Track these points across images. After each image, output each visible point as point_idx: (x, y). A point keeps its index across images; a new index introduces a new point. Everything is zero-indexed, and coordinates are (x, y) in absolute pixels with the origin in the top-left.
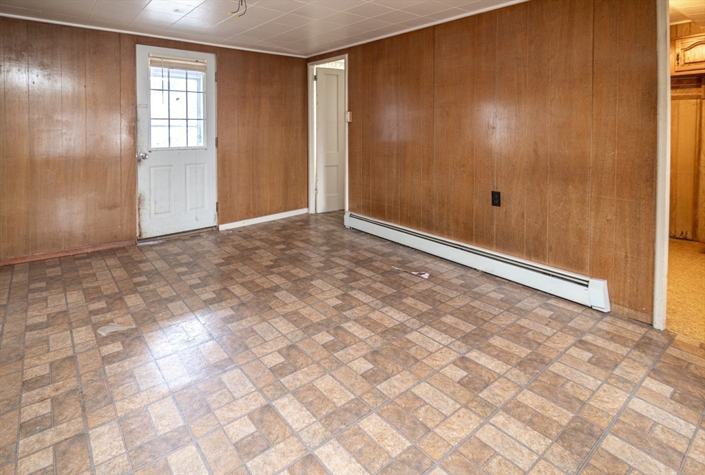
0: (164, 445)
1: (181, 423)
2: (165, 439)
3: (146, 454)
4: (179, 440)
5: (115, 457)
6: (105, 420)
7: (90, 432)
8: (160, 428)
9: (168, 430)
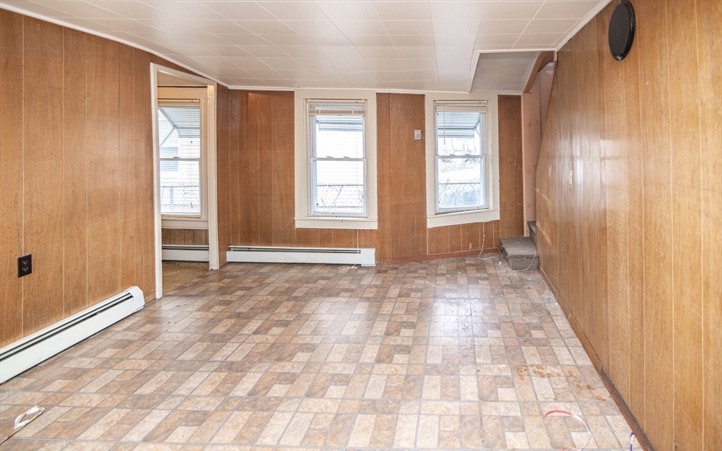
0: (440, 370)
1: (426, 377)
2: (439, 372)
3: (450, 369)
4: (432, 368)
5: (466, 376)
6: (467, 404)
7: (477, 399)
8: (438, 380)
9: (435, 377)
